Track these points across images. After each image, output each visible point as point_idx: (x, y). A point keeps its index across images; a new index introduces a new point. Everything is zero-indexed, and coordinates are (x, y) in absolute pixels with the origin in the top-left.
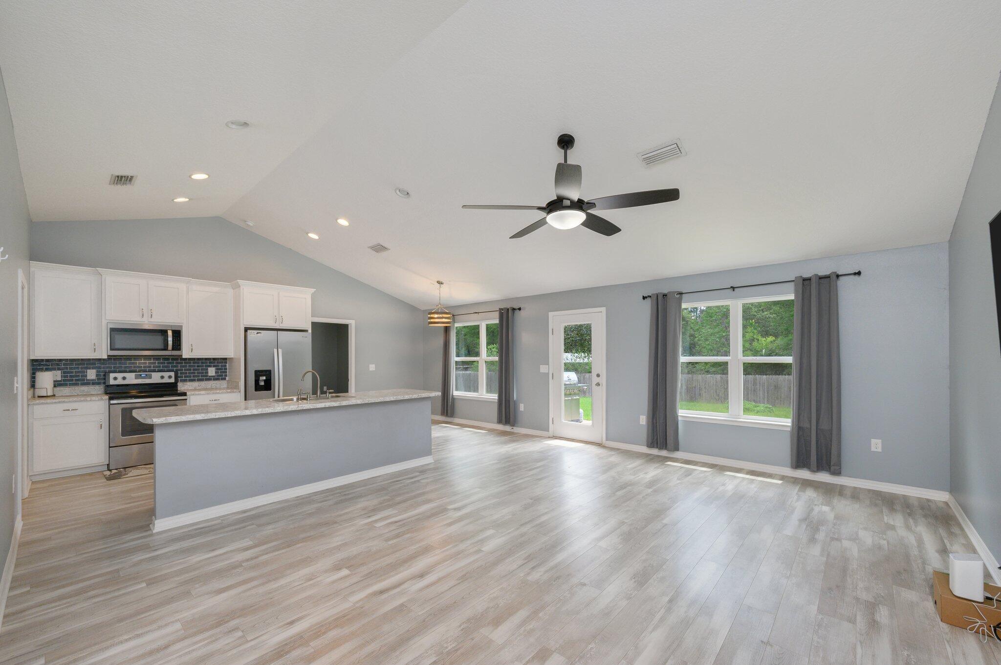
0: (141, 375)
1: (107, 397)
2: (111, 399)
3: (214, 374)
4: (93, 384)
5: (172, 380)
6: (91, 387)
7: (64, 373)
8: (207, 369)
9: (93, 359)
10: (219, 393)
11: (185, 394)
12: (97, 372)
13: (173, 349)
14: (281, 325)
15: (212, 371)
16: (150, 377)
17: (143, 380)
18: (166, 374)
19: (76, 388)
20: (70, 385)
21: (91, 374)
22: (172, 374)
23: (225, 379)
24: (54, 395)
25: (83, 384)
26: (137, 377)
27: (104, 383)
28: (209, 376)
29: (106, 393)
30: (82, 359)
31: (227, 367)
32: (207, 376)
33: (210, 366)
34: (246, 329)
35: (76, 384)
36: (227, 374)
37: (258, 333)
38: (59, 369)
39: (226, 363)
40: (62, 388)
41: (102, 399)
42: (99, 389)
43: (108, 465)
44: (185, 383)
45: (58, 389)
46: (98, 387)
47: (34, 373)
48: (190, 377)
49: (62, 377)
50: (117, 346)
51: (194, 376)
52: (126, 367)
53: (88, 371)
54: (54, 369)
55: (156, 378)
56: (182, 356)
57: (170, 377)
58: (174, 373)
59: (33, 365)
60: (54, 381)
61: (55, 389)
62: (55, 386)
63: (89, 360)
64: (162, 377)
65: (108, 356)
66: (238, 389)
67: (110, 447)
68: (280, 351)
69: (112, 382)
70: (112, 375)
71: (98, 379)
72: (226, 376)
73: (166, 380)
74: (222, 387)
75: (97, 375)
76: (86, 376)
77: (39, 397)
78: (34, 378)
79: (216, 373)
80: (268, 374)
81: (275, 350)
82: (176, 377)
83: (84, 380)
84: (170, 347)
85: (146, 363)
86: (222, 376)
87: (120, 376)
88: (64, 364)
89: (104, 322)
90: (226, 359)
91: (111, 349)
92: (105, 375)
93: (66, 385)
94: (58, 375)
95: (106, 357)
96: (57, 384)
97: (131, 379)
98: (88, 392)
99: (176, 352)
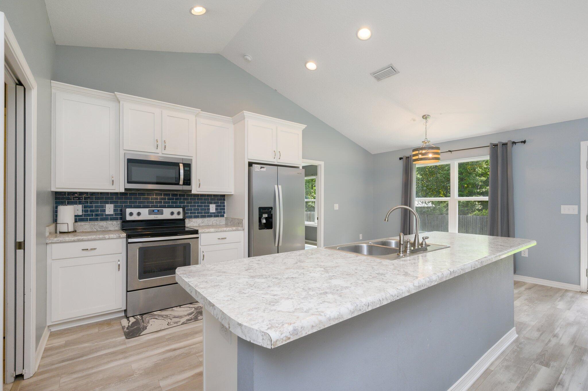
0: (153, 211)
1: (124, 235)
2: (129, 237)
3: (214, 211)
4: (112, 219)
5: (181, 217)
6: (109, 223)
7: (85, 207)
8: (209, 206)
9: (111, 193)
10: (225, 231)
11: (196, 232)
12: (115, 207)
13: (184, 184)
14: (279, 161)
15: (213, 208)
16: (162, 214)
17: (156, 216)
18: (175, 210)
19: (96, 223)
20: (91, 220)
21: (110, 209)
22: (181, 210)
23: (223, 216)
24: (75, 231)
25: (102, 219)
26: (150, 213)
27: (121, 219)
28: (211, 213)
29: (123, 230)
30: (101, 193)
31: (225, 204)
32: (208, 213)
33: (211, 203)
34: (250, 164)
35: (96, 220)
36: (226, 211)
37: (261, 168)
38: (80, 203)
39: (224, 200)
40: (82, 223)
41: (120, 238)
42: (116, 225)
43: (125, 311)
44: (191, 220)
45: (79, 224)
46: (115, 222)
47: (57, 207)
48: (195, 213)
49: (83, 212)
50: (133, 179)
51: (198, 213)
52: (140, 203)
53: (107, 205)
54: (75, 203)
55: (167, 214)
56: (191, 191)
57: (179, 213)
58: (182, 209)
59: (56, 198)
60: (76, 216)
61: (76, 224)
62: (76, 221)
63: (107, 193)
64: (172, 213)
65: (126, 189)
66: (242, 227)
67: (127, 291)
68: (280, 187)
69: (128, 218)
70: (128, 211)
71: (116, 214)
72: (224, 213)
73: (175, 217)
74: (221, 224)
75: (115, 210)
76: (104, 211)
77: (61, 233)
78: (56, 212)
79: (216, 209)
80: (270, 211)
81: (276, 186)
82: (185, 213)
83: (102, 215)
84: (181, 182)
85: (157, 199)
86: (221, 212)
87: (135, 211)
88: (85, 198)
89: (122, 152)
90: (224, 196)
91: (129, 182)
92: (121, 210)
93: (86, 220)
94: (78, 209)
95: (123, 191)
96: (78, 219)
97: (145, 214)
98: (107, 228)
99: (186, 188)
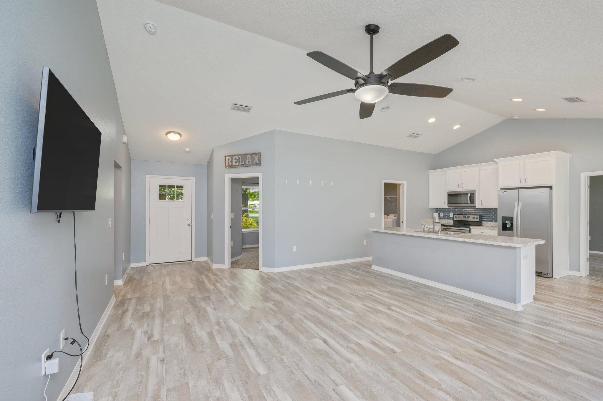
0: (466, 216)
5: (478, 220)
6: (451, 220)
7: (444, 214)
10: (486, 229)
12: (453, 214)
13: (470, 203)
17: (466, 219)
18: (476, 217)
22: (478, 217)
24: (439, 223)
25: (449, 219)
26: (464, 217)
35: (447, 219)
37: (504, 192)
38: (442, 212)
49: (443, 216)
50: (450, 202)
52: (463, 212)
53: (451, 213)
54: (438, 212)
55: (471, 218)
56: (476, 207)
61: (440, 220)
64: (474, 218)
68: (520, 204)
69: (455, 219)
76: (450, 215)
80: (511, 219)
81: (516, 203)
82: (481, 218)
83: (449, 217)
84: (468, 202)
85: (470, 210)
87: (457, 216)
91: (449, 204)
93: (444, 219)
95: (447, 207)
98: (450, 223)
99: (472, 205)
